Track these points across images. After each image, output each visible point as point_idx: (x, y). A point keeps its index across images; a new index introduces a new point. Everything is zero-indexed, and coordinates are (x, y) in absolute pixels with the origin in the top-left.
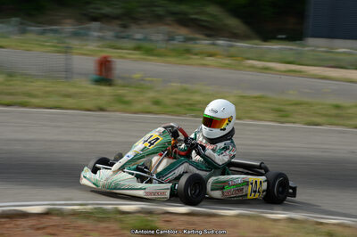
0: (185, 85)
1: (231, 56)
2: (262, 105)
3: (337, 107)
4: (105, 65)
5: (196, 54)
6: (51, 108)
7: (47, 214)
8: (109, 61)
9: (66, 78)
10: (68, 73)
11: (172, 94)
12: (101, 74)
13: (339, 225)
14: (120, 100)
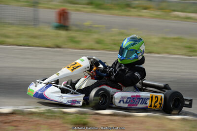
0: (122, 31)
1: (161, 9)
2: (178, 44)
4: (63, 15)
5: (134, 8)
6: (21, 46)
7: (13, 113)
8: (66, 13)
9: (34, 25)
10: (35, 22)
11: (112, 36)
12: (60, 22)
14: (72, 40)
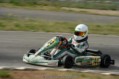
1: (55, 6)
3: (99, 26)
13: (87, 72)
